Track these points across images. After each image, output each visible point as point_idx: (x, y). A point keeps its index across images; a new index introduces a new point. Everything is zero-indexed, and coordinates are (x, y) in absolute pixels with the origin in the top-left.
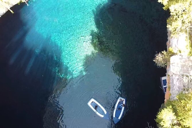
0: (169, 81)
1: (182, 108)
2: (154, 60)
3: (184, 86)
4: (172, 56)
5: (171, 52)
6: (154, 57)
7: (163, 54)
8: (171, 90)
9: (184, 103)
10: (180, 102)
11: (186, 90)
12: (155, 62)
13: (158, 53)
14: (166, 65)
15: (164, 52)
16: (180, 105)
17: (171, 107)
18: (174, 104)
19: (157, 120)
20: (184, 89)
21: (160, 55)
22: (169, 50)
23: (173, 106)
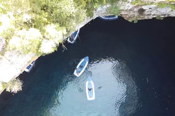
0: (25, 67)
1: (33, 44)
2: (21, 90)
3: (18, 56)
4: (5, 83)
5: (3, 86)
6: (19, 92)
7: (10, 90)
8: (29, 60)
9: (29, 47)
10: (30, 49)
11: (20, 52)
12: (22, 88)
13: (13, 93)
14: (16, 80)
15: (8, 90)
16: (32, 47)
17: (39, 51)
18: (36, 51)
19: (56, 49)
20: (20, 54)
21: (13, 91)
22: (3, 89)
23: (37, 50)
